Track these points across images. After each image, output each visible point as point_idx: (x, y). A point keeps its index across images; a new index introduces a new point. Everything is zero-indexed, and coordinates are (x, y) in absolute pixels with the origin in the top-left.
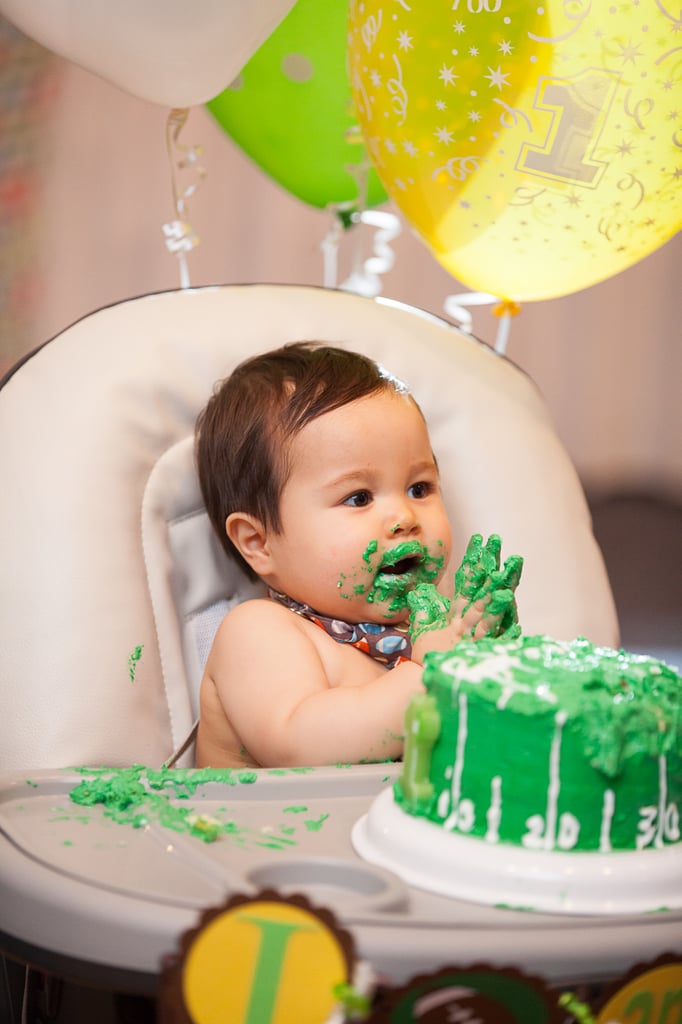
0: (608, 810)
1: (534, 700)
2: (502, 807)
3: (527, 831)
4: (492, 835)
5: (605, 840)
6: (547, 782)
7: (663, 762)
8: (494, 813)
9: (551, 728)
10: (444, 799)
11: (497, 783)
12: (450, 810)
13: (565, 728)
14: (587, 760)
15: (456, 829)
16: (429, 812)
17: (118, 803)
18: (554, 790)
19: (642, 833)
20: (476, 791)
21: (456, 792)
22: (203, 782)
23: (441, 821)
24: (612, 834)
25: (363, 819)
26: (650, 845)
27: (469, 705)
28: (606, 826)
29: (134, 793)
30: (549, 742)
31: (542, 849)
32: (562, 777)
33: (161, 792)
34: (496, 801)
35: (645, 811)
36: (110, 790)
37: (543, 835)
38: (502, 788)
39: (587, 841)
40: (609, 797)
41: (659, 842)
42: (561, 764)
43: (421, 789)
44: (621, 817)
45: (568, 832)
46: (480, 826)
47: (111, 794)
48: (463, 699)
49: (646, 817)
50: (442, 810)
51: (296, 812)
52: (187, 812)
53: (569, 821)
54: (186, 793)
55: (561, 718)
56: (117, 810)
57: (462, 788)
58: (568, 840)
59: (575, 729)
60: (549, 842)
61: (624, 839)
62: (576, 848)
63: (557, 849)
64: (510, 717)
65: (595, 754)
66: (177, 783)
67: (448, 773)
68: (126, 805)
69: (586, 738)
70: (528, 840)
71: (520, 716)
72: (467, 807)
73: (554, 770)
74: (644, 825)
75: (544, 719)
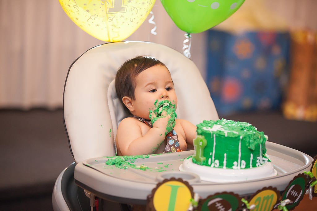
0: (252, 158)
1: (233, 134)
2: (226, 160)
3: (234, 165)
4: (224, 167)
5: (251, 165)
6: (238, 153)
7: (261, 145)
8: (225, 162)
9: (239, 140)
10: (210, 160)
11: (225, 155)
12: (211, 163)
13: (242, 139)
14: (247, 147)
15: (214, 167)
16: (206, 164)
17: (118, 164)
18: (240, 155)
19: (257, 163)
20: (219, 157)
21: (213, 158)
22: (137, 159)
23: (210, 166)
24: (252, 164)
25: (182, 165)
26: (259, 166)
27: (216, 137)
28: (251, 162)
29: (122, 162)
30: (239, 143)
31: (238, 169)
32: (241, 151)
33: (127, 161)
34: (225, 159)
35: (258, 158)
36: (116, 161)
37: (237, 166)
38: (227, 156)
39: (247, 167)
40: (252, 155)
41: (260, 165)
42: (241, 149)
43: (203, 159)
44: (254, 160)
45: (243, 164)
46: (221, 164)
47: (116, 162)
48: (214, 136)
49: (258, 159)
50: (209, 163)
52: (135, 165)
53: (243, 162)
54: (133, 161)
55: (241, 137)
56: (118, 166)
57: (215, 157)
58: (243, 166)
59: (244, 140)
60: (239, 167)
61: (254, 165)
63: (241, 168)
64: (229, 138)
65: (249, 145)
66: (131, 159)
67: (211, 154)
68: (121, 164)
69: (246, 141)
70: (234, 167)
71: (231, 138)
72: (217, 161)
73: (240, 150)
74: (258, 161)
75: (237, 138)
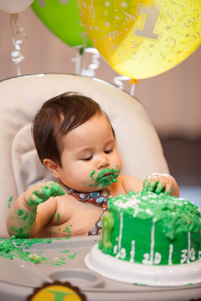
0: (171, 251)
1: (146, 214)
2: (135, 250)
3: (144, 258)
4: (132, 260)
5: (170, 261)
6: (150, 242)
7: (189, 234)
8: (133, 253)
9: (151, 223)
10: (116, 248)
11: (133, 242)
12: (118, 251)
13: (156, 223)
14: (164, 234)
15: (120, 258)
16: (111, 252)
17: (5, 251)
18: (153, 244)
19: (183, 258)
20: (126, 245)
21: (120, 246)
22: (34, 243)
23: (114, 255)
24: (172, 259)
25: (88, 255)
26: (185, 262)
27: (124, 216)
28: (170, 256)
29: (10, 247)
30: (151, 228)
31: (149, 264)
32: (155, 240)
33: (20, 247)
34: (133, 248)
35: (183, 251)
36: (2, 246)
37: (149, 260)
38: (135, 244)
39: (164, 262)
40: (171, 246)
41: (188, 261)
42: (155, 236)
43: (108, 244)
44: (175, 253)
45: (158, 259)
46: (128, 257)
47: (3, 248)
48: (121, 214)
49: (184, 253)
50: (115, 251)
51: (66, 252)
52: (28, 253)
53: (158, 255)
54: (29, 247)
55: (155, 220)
56: (5, 253)
57: (122, 244)
58: (158, 261)
59: (159, 224)
60: (151, 262)
61: (177, 260)
62: (160, 264)
63: (154, 264)
64: (138, 220)
65: (166, 232)
66: (25, 244)
67: (117, 239)
68: (8, 251)
69: (163, 227)
70: (144, 261)
71: (141, 219)
72: (123, 251)
73: (153, 238)
74: (183, 256)
75: (149, 220)
